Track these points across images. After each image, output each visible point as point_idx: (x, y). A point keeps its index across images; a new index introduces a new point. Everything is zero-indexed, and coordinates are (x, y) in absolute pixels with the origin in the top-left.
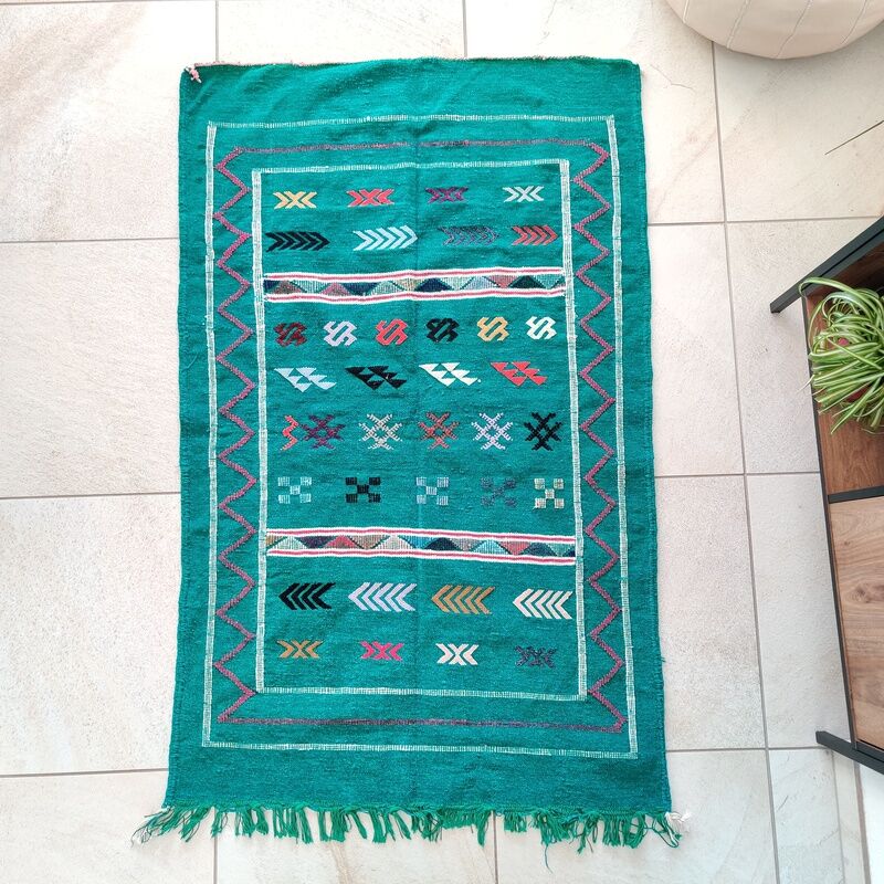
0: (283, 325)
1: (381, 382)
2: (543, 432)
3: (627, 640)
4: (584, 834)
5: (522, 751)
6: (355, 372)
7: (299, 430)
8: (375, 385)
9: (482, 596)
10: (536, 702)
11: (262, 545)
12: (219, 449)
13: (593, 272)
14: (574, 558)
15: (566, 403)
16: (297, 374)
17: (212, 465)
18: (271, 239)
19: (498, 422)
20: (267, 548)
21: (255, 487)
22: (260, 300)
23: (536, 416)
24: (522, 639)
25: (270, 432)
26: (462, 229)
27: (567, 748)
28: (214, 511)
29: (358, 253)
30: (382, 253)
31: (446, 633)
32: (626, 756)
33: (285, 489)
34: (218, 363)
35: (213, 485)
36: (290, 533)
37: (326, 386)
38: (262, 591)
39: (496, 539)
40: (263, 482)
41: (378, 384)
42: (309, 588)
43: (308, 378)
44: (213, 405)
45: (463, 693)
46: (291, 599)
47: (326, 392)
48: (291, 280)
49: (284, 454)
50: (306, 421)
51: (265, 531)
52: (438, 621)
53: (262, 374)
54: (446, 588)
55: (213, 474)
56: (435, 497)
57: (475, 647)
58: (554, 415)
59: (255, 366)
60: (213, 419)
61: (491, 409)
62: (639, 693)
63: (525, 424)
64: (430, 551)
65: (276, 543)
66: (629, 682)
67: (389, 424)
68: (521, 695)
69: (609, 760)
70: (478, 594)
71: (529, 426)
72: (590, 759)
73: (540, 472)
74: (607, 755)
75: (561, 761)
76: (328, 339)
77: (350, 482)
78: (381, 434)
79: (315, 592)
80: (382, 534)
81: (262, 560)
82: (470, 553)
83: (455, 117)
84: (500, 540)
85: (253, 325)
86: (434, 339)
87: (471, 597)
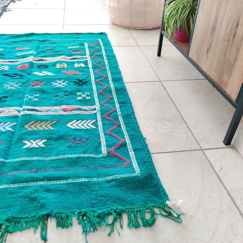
1: (16, 76)
2: (81, 83)
3: (125, 133)
4: (113, 224)
5: (70, 181)
6: (6, 75)
9: (51, 124)
10: (78, 158)
13: (97, 57)
14: (96, 111)
15: (89, 77)
19: (62, 82)
23: (78, 80)
24: (70, 136)
27: (98, 177)
29: (16, 56)
31: (30, 137)
32: (133, 175)
39: (59, 108)
41: (14, 76)
45: (35, 158)
52: (26, 133)
54: (33, 122)
56: (32, 99)
57: (44, 141)
58: (85, 79)
61: (60, 79)
62: (135, 150)
63: (74, 82)
66: (129, 146)
67: (16, 84)
68: (70, 156)
69: (124, 178)
70: (49, 124)
72: (112, 180)
73: (79, 91)
74: (122, 176)
75: (94, 184)
78: (12, 86)
80: (4, 110)
82: (46, 112)
83: (53, 40)
84: (61, 108)
86: (39, 68)
87: (45, 124)
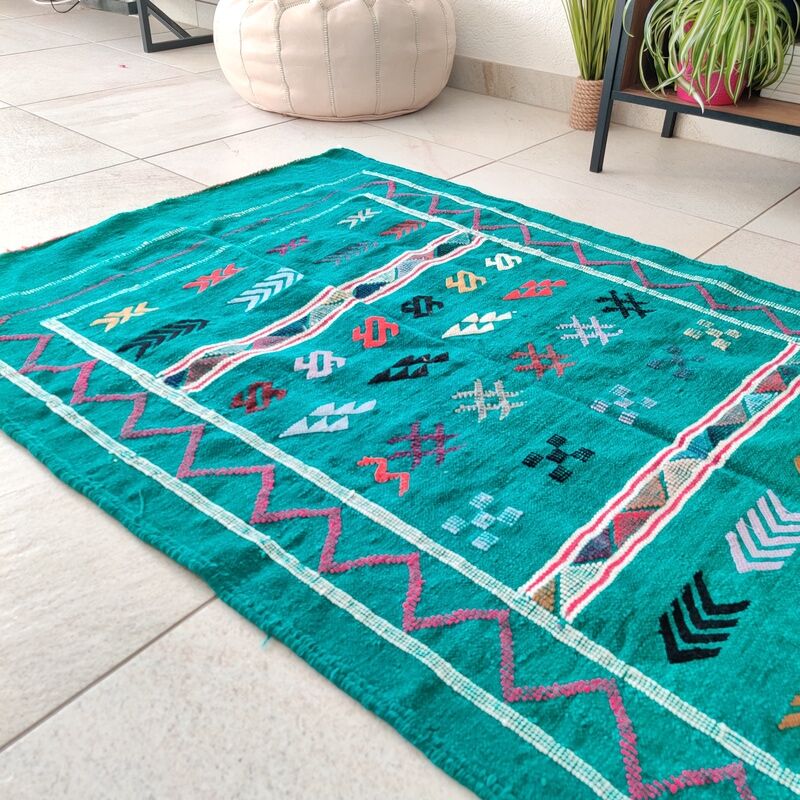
0: (240, 396)
1: (425, 366)
6: (382, 378)
7: (395, 464)
8: (423, 372)
11: (542, 618)
12: (308, 561)
13: (485, 221)
15: (605, 282)
16: (318, 418)
17: (324, 587)
18: (129, 351)
20: (555, 612)
21: (426, 561)
22: (179, 397)
23: (602, 300)
25: (361, 490)
26: (337, 253)
28: (406, 643)
29: (256, 309)
30: (284, 293)
33: (469, 531)
34: (186, 480)
35: (359, 611)
36: (555, 566)
37: (368, 406)
38: (640, 681)
39: (749, 391)
40: (429, 546)
42: (683, 606)
43: (335, 415)
44: (235, 524)
46: (690, 646)
47: (375, 412)
48: (202, 355)
49: (411, 497)
50: (391, 449)
51: (519, 598)
53: (269, 450)
55: (341, 598)
59: (247, 450)
60: (255, 537)
61: (561, 317)
64: (722, 444)
65: (556, 594)
67: (488, 388)
71: (607, 310)
73: (677, 327)
76: (313, 374)
77: (531, 462)
78: (495, 401)
79: (698, 603)
80: (650, 477)
81: (572, 638)
82: (754, 419)
84: (752, 389)
85: (198, 419)
86: (427, 315)
